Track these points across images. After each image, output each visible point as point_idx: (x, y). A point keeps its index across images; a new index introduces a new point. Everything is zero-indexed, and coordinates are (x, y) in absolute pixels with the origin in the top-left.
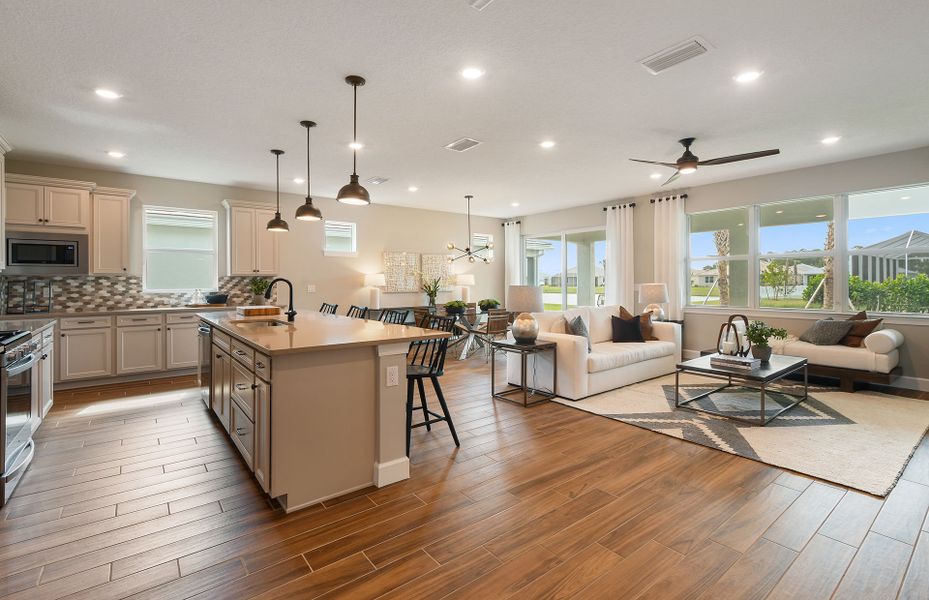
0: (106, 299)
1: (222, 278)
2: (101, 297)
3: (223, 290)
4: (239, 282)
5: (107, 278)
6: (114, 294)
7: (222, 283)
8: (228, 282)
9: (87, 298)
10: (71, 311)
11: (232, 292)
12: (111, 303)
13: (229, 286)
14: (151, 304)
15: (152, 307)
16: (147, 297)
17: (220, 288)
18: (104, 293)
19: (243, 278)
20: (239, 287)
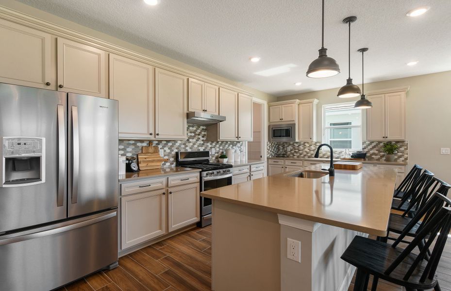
0: (308, 153)
1: (365, 142)
2: (306, 152)
3: (366, 150)
4: (377, 145)
5: (308, 143)
6: (310, 151)
7: (365, 145)
8: (369, 145)
9: (301, 152)
10: (295, 157)
11: (371, 152)
12: (309, 155)
13: (370, 147)
14: (326, 156)
15: (326, 158)
16: (324, 153)
17: (363, 149)
18: (307, 150)
19: (380, 142)
20: (377, 148)
